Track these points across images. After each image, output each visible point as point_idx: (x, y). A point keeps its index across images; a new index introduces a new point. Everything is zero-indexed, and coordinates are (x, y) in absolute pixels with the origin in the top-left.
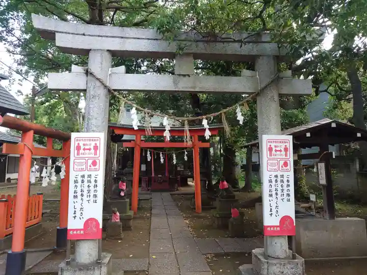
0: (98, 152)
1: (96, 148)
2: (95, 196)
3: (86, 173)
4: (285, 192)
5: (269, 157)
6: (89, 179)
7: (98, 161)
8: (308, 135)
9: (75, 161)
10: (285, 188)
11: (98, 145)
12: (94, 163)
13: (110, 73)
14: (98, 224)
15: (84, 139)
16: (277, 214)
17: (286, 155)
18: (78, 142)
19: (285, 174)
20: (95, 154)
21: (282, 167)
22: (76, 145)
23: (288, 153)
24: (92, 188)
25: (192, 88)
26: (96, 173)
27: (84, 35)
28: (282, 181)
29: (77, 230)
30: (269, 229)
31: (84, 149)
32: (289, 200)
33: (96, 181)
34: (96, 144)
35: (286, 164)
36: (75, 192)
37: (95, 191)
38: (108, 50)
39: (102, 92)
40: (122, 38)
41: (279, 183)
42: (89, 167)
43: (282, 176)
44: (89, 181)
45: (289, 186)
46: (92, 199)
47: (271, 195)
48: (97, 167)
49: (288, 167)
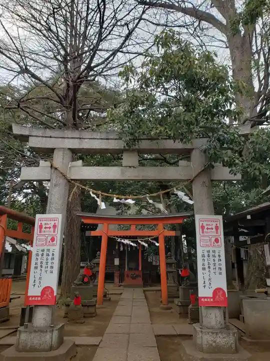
0: (56, 229)
1: (55, 226)
2: (52, 267)
3: (46, 248)
4: (217, 266)
6: (48, 252)
7: (55, 237)
8: (249, 217)
9: (38, 237)
11: (57, 224)
12: (53, 240)
13: (70, 166)
14: (52, 291)
15: (46, 219)
17: (217, 233)
18: (42, 222)
19: (217, 250)
20: (54, 232)
22: (39, 224)
24: (50, 261)
25: (135, 177)
26: (54, 248)
27: (50, 137)
28: (214, 256)
29: (35, 297)
30: (203, 300)
31: (45, 228)
32: (220, 274)
33: (53, 254)
34: (55, 223)
35: (217, 241)
36: (36, 264)
37: (52, 263)
38: (69, 149)
39: (62, 181)
40: (80, 138)
42: (48, 243)
43: (214, 252)
44: (48, 255)
45: (220, 260)
46: (49, 269)
47: (204, 269)
48: (55, 242)
49: (219, 243)
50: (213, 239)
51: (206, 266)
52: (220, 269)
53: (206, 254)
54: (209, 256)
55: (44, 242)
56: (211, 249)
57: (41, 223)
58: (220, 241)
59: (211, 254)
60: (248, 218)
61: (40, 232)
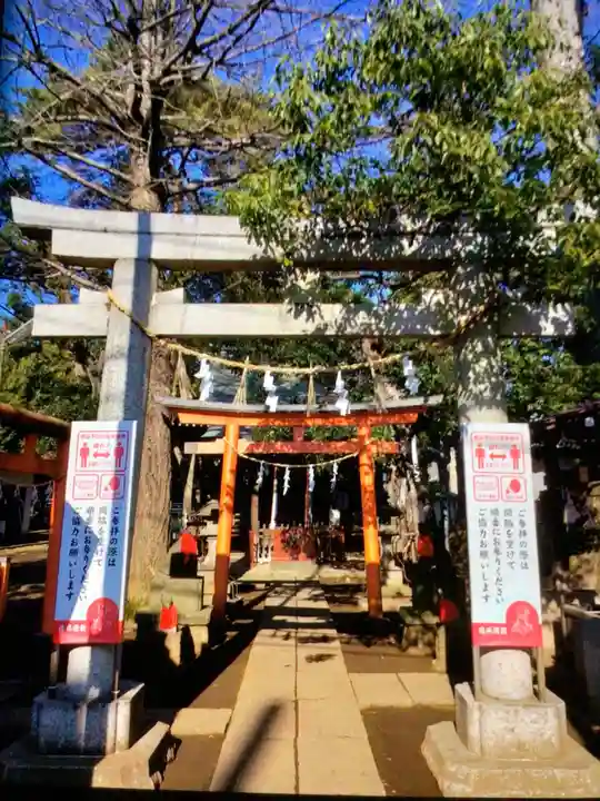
4: (517, 548)
5: (476, 469)
10: (516, 538)
11: (124, 445)
16: (499, 598)
17: (516, 466)
21: (508, 492)
22: (81, 446)
23: (520, 460)
32: (525, 566)
41: (502, 528)
50: (507, 482)
51: (490, 549)
52: (524, 554)
53: (489, 519)
54: (496, 523)
55: (93, 491)
56: (501, 506)
57: (85, 444)
58: (522, 487)
59: (501, 518)
60: (587, 425)
61: (84, 464)
